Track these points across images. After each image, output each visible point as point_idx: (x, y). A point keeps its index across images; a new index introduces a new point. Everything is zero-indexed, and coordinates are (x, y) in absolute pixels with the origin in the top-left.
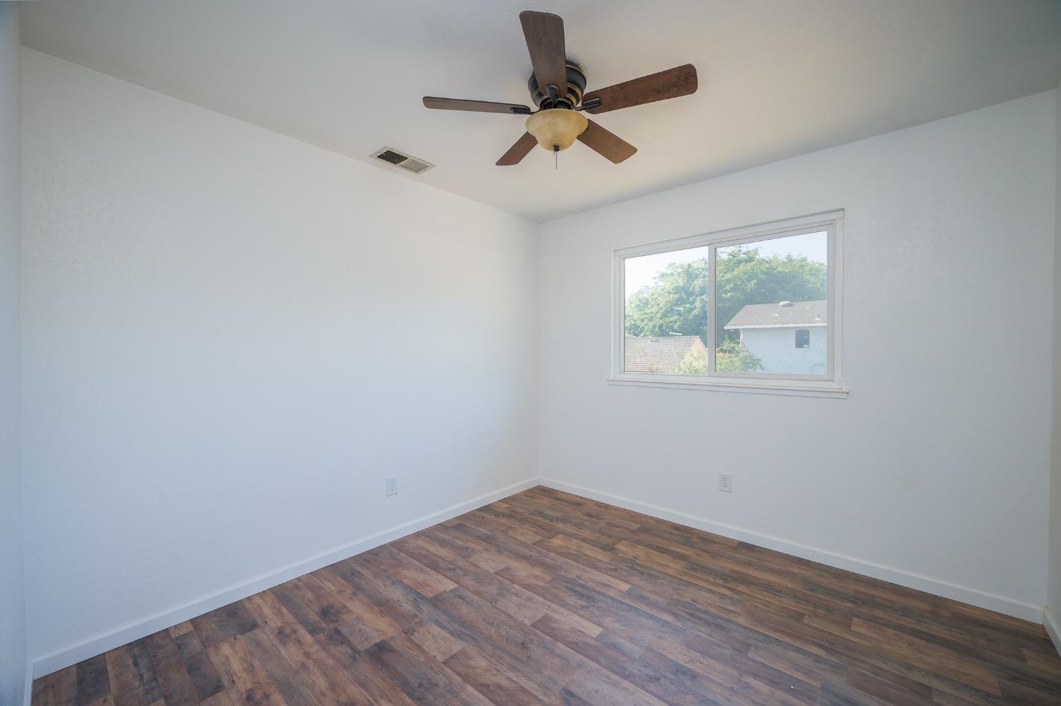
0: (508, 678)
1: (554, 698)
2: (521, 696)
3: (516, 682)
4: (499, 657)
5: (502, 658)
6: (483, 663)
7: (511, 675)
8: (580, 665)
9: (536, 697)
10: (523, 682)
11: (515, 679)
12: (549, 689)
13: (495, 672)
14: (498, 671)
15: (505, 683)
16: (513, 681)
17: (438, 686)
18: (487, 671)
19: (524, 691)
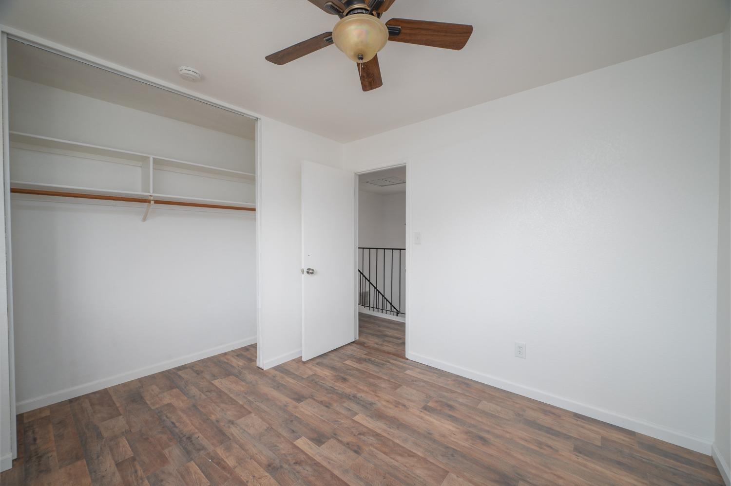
0: (397, 461)
1: (367, 449)
2: (386, 450)
3: (392, 458)
4: (408, 477)
5: (406, 476)
6: (418, 472)
7: (396, 463)
8: (346, 471)
9: (378, 450)
10: (387, 459)
11: (393, 461)
12: (370, 454)
13: (407, 465)
14: (405, 466)
15: (399, 458)
16: (394, 459)
17: (442, 455)
18: (413, 466)
19: (385, 453)
